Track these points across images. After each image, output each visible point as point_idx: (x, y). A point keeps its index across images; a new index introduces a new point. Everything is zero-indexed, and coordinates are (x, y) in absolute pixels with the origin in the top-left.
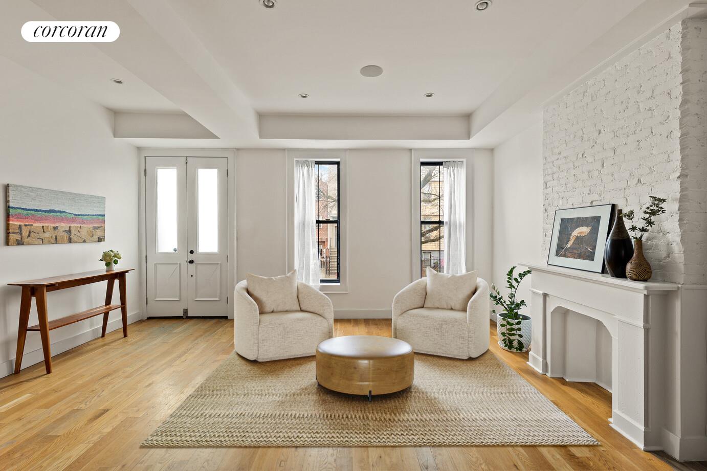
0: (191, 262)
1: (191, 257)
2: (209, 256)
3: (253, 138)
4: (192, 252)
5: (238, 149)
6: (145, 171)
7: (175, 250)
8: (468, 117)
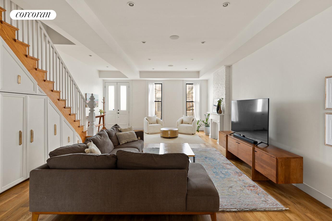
0: (118, 113)
1: (118, 112)
2: (123, 111)
3: (137, 77)
4: (118, 110)
5: (132, 80)
6: (105, 86)
7: (114, 110)
8: (198, 72)
